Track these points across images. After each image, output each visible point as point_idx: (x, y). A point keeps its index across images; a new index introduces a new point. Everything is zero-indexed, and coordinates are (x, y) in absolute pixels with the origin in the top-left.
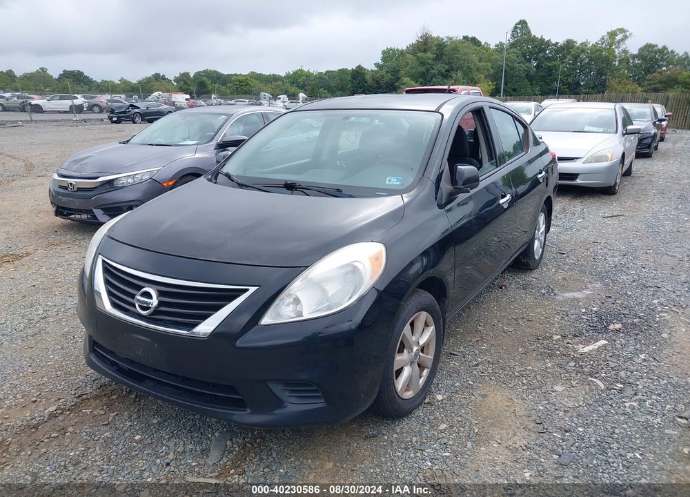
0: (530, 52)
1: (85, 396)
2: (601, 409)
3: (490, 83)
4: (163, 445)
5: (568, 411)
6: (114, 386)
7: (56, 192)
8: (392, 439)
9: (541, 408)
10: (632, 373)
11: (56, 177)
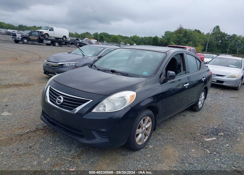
0: (219, 37)
1: (38, 129)
2: (206, 159)
3: (202, 47)
4: (58, 146)
5: (194, 158)
6: (48, 127)
7: (45, 66)
8: (130, 157)
9: (184, 155)
10: (221, 150)
11: (46, 61)
